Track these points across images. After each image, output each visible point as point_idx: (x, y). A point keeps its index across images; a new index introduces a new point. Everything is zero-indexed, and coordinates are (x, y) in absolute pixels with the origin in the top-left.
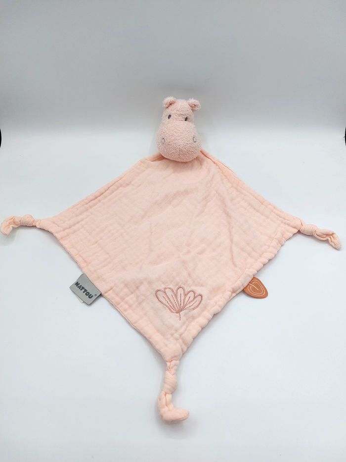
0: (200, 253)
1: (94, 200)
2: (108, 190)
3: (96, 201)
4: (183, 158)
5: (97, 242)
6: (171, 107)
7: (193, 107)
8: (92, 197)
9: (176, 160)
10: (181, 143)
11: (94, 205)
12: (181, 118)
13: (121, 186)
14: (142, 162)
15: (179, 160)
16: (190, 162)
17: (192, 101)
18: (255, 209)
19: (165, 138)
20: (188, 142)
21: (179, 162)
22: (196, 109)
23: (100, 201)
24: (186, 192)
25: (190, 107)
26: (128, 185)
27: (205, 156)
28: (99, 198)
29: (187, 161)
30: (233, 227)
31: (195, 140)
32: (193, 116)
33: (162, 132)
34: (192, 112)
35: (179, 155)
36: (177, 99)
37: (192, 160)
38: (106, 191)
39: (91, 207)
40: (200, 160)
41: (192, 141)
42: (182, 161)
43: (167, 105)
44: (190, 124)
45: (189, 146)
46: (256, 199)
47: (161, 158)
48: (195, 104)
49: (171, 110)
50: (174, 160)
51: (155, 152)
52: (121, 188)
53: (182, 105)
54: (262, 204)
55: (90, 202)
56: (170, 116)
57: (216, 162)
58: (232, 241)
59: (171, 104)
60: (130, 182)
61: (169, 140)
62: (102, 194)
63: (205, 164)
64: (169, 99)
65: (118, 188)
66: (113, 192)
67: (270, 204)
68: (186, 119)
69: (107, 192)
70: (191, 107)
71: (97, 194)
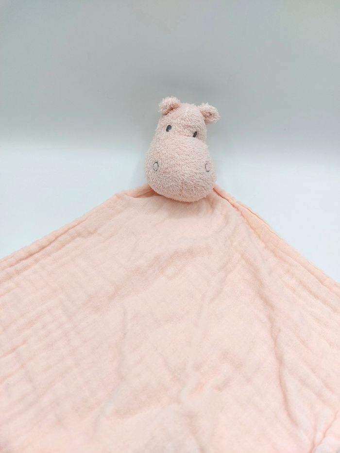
0: (220, 388)
1: (27, 258)
2: (54, 241)
3: (30, 260)
4: (187, 195)
5: (14, 349)
6: (172, 114)
7: (207, 116)
8: (23, 254)
9: (176, 198)
10: (186, 172)
11: (26, 268)
12: (187, 131)
13: (79, 235)
14: (119, 197)
15: (180, 199)
16: (196, 202)
17: (206, 107)
18: (310, 292)
19: (160, 162)
20: (198, 171)
21: (178, 201)
22: (212, 120)
23: (37, 261)
24: (191, 253)
25: (201, 115)
26: (91, 233)
27: (219, 194)
28: (36, 256)
29: (193, 200)
30: (280, 331)
31: (208, 169)
32: (205, 131)
33: (155, 152)
34: (204, 123)
35: (181, 191)
36: (182, 102)
37: (200, 200)
38: (51, 243)
39: (18, 272)
40: (211, 200)
41: (203, 170)
42: (184, 200)
43: (165, 110)
44: (201, 142)
45: (198, 177)
46: (312, 274)
47: (150, 193)
48: (212, 111)
49: (173, 118)
50: (172, 197)
51: (141, 183)
52: (78, 239)
53: (190, 112)
54: (322, 283)
55: (18, 262)
56: (169, 128)
57: (237, 205)
58: (280, 360)
59: (172, 109)
60: (96, 230)
61: (166, 166)
62: (44, 247)
63: (219, 207)
64: (169, 101)
65: (73, 238)
66: (63, 245)
67: (335, 285)
68: (195, 135)
69: (54, 244)
70: (205, 116)
71: (34, 248)
